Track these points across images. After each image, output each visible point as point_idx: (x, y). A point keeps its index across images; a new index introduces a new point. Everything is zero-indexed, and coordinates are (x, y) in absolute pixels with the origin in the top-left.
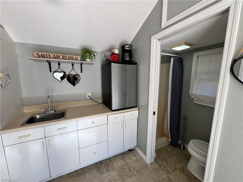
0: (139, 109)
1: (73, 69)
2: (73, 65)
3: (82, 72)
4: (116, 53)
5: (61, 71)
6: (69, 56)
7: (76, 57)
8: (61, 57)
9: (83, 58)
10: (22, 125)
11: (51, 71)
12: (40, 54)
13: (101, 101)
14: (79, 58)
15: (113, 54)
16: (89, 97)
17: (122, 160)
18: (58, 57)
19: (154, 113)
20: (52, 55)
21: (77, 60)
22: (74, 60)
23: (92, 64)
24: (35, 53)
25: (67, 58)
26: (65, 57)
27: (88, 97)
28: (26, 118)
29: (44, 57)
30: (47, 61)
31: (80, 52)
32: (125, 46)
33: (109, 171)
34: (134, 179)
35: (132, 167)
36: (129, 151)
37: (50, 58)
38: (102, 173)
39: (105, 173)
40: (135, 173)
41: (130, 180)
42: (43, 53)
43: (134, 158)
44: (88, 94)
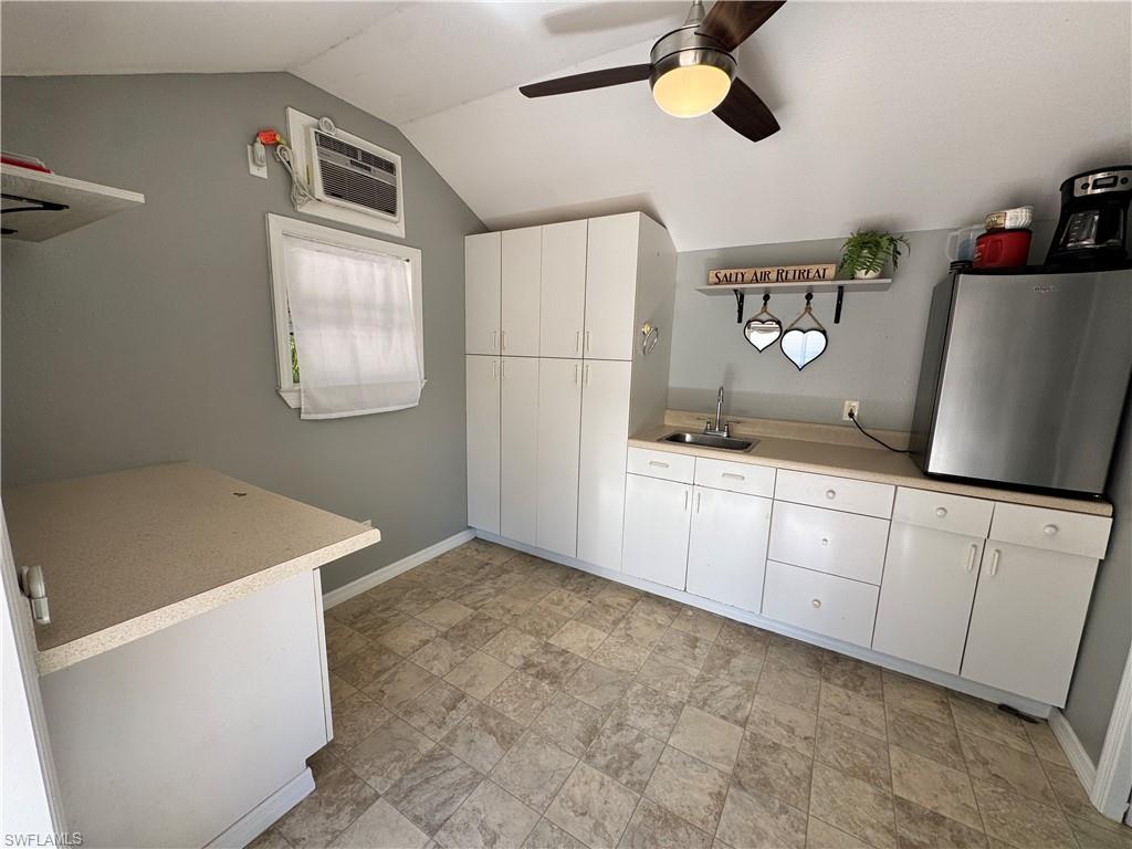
0: (1122, 511)
1: (808, 309)
2: (809, 297)
3: (837, 320)
4: (1008, 225)
5: (770, 318)
6: (798, 268)
7: (821, 267)
8: (773, 276)
9: (846, 268)
11: (740, 321)
12: (721, 276)
13: (901, 441)
14: (831, 271)
15: (995, 231)
16: (851, 415)
18: (765, 278)
20: (749, 274)
21: (823, 278)
22: (813, 279)
23: (885, 287)
24: (712, 274)
25: (790, 276)
26: (784, 274)
27: (846, 418)
29: (729, 281)
30: (736, 291)
31: (841, 251)
33: (855, 689)
34: (959, 778)
35: (973, 749)
36: (1004, 708)
37: (743, 282)
38: (827, 679)
39: (836, 685)
40: (978, 771)
41: (936, 767)
42: (728, 272)
43: (1014, 742)
44: (847, 403)
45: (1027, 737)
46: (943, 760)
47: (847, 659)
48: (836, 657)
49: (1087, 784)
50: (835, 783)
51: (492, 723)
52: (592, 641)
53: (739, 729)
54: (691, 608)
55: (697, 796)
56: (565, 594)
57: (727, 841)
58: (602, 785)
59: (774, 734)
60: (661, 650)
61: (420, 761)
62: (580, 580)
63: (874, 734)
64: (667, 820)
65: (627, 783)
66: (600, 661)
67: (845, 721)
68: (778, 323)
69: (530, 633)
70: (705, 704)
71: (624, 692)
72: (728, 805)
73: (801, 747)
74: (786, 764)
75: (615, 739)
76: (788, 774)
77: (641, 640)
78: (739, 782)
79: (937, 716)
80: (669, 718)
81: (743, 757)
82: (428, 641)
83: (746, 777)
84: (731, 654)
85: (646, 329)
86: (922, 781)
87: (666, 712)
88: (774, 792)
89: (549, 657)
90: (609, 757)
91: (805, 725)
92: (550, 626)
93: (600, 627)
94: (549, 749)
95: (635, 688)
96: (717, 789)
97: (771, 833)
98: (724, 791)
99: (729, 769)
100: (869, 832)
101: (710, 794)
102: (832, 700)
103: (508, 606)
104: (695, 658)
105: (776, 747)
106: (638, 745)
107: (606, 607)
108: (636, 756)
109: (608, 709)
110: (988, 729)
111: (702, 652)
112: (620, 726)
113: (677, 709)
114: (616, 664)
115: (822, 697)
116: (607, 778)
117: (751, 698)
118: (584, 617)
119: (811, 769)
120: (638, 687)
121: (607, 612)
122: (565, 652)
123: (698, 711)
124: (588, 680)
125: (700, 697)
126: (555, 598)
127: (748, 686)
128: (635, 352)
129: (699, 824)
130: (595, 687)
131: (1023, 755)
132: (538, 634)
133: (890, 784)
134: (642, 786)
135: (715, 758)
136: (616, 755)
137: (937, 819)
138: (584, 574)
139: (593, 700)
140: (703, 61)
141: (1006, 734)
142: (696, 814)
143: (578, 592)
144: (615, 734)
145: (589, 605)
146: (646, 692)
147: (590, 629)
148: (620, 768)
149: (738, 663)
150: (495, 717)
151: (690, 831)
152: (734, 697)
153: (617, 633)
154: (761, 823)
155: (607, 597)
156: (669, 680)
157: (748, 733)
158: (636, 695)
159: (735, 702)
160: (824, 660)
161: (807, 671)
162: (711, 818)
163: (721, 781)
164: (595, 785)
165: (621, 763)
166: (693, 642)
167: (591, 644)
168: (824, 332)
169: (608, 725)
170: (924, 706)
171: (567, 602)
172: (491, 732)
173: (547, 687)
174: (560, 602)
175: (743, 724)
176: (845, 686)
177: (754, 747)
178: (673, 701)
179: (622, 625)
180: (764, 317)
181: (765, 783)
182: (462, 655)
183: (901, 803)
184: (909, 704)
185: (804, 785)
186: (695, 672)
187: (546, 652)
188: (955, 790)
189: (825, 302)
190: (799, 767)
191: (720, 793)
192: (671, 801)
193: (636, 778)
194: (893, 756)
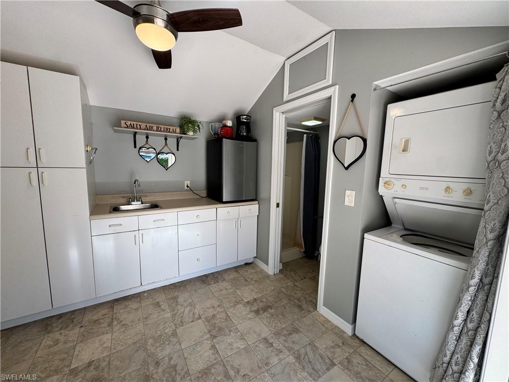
0: (260, 202)
1: (166, 144)
2: (166, 139)
3: (178, 150)
4: (228, 125)
5: (150, 147)
6: (166, 127)
7: (174, 128)
8: (155, 128)
9: (184, 131)
10: (111, 212)
11: (135, 147)
13: (204, 193)
14: (178, 130)
15: (225, 126)
16: (188, 186)
17: (236, 273)
18: (150, 129)
19: (278, 205)
20: (143, 126)
21: (175, 132)
22: (172, 133)
23: (194, 139)
24: (123, 122)
25: (162, 129)
26: (160, 128)
27: (186, 188)
29: (133, 127)
30: (133, 132)
32: (241, 117)
33: (218, 282)
34: (251, 287)
35: (248, 278)
36: (246, 264)
37: (140, 129)
38: (209, 284)
39: (213, 284)
40: (253, 282)
41: (246, 288)
42: (132, 123)
43: (253, 271)
44: (186, 182)
45: (253, 268)
46: (246, 285)
47: (209, 274)
48: (206, 276)
49: (266, 271)
50: (234, 312)
52: (105, 343)
53: (200, 321)
54: (144, 292)
55: (207, 354)
56: (57, 335)
57: (226, 356)
59: (211, 312)
60: (146, 318)
62: (60, 321)
63: (231, 290)
64: (205, 373)
65: (181, 378)
66: (119, 348)
67: (223, 292)
68: (155, 150)
69: (49, 376)
70: (182, 323)
71: (146, 350)
72: (217, 346)
73: (219, 309)
74: (220, 318)
75: (160, 370)
76: (223, 320)
77: (132, 322)
78: (214, 336)
79: (237, 276)
80: (175, 340)
81: (208, 328)
83: (214, 333)
84: (175, 299)
85: (89, 149)
86: (247, 294)
87: (171, 339)
88: (224, 329)
89: (81, 375)
91: (216, 303)
92: (63, 360)
93: (103, 333)
95: (149, 343)
96: (210, 346)
97: (233, 341)
98: (213, 344)
99: (208, 336)
100: (249, 316)
101: (210, 349)
102: (215, 289)
104: (164, 310)
105: (214, 316)
106: (172, 362)
107: (96, 322)
108: (175, 366)
109: (145, 363)
110: (247, 271)
111: (164, 306)
112: (157, 364)
113: (174, 334)
114: (130, 342)
115: (212, 290)
117: (195, 308)
118: (84, 338)
119: (226, 313)
120: (150, 341)
121: (100, 324)
122: (90, 364)
123: (182, 327)
124: (121, 362)
125: (179, 322)
126: (51, 343)
127: (191, 304)
129: (215, 362)
130: (128, 361)
131: (256, 273)
132: (56, 372)
133: (243, 300)
134: (188, 373)
135: (201, 337)
136: (167, 375)
137: (255, 300)
138: (60, 316)
139: (134, 367)
141: (250, 270)
142: (211, 360)
143: (67, 327)
144: (158, 369)
145: (82, 329)
146: (156, 340)
147: (97, 339)
148: (173, 378)
149: (180, 300)
151: (214, 367)
152: (189, 312)
153: (116, 329)
154: (229, 341)
155: (89, 317)
156: (161, 327)
157: (203, 319)
158: (152, 345)
159: (191, 313)
160: (204, 279)
161: (203, 286)
162: (216, 355)
163: (209, 342)
165: (172, 375)
166: (158, 305)
167: (105, 345)
168: (174, 154)
169: (151, 368)
170: (233, 275)
171: (62, 338)
174: (57, 342)
175: (200, 318)
176: (215, 283)
177: (209, 322)
178: (170, 333)
179: (115, 323)
180: (147, 146)
181: (220, 329)
183: (248, 303)
184: (231, 277)
185: (229, 319)
186: (169, 315)
187: (77, 375)
188: (253, 290)
189: (172, 142)
190: (223, 315)
191: (212, 346)
192: (201, 366)
193: (182, 373)
194: (238, 292)
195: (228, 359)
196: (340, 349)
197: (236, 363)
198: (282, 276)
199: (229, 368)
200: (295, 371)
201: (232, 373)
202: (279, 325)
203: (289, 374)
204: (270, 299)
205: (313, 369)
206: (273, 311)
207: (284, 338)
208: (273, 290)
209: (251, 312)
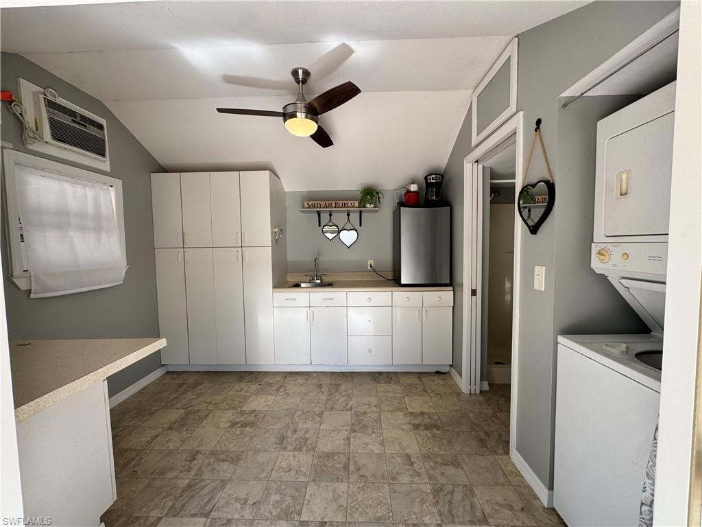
1: (349, 220)
2: (348, 215)
3: (361, 226)
4: (412, 190)
5: (333, 224)
6: (344, 202)
7: (352, 202)
8: (333, 205)
9: (362, 204)
10: (289, 287)
11: (320, 226)
12: (310, 204)
13: (390, 275)
14: (356, 204)
15: (409, 192)
16: (371, 266)
17: (417, 379)
18: (330, 206)
19: (474, 292)
20: (323, 204)
21: (353, 207)
22: (350, 207)
23: (377, 211)
24: (306, 203)
25: (341, 205)
26: (338, 205)
27: (369, 268)
28: (293, 284)
29: (314, 207)
30: (317, 211)
31: (359, 195)
33: (389, 383)
34: (427, 399)
35: (430, 388)
36: (438, 373)
37: (320, 207)
38: (379, 383)
39: (382, 383)
40: (432, 395)
41: (419, 398)
42: (313, 202)
43: (441, 382)
44: (369, 261)
45: (444, 379)
46: (422, 395)
47: (384, 373)
48: (380, 373)
49: (461, 386)
50: (389, 416)
51: (223, 456)
52: (268, 401)
53: (349, 412)
54: (315, 372)
55: (338, 442)
56: (243, 385)
57: (355, 452)
58: (294, 456)
59: (365, 408)
60: (305, 394)
61: (183, 491)
62: (250, 376)
63: (399, 395)
64: (328, 456)
65: (306, 451)
66: (275, 408)
67: (388, 394)
68: (337, 226)
69: (229, 409)
70: (332, 408)
71: (293, 417)
72: (352, 440)
73: (374, 409)
74: (370, 417)
75: (295, 436)
76: (372, 420)
77: (294, 393)
78: (354, 430)
79: (417, 382)
80: (318, 419)
81: (353, 421)
82: (158, 435)
83: (356, 428)
84: (338, 386)
85: (276, 230)
86: (417, 404)
87: (316, 417)
88: (368, 428)
89: (246, 416)
90: (294, 445)
91: (374, 401)
92: (240, 402)
93: (271, 394)
94: (262, 454)
95: (297, 414)
96: (346, 436)
97: (371, 442)
98: (349, 436)
99: (349, 428)
100: (403, 427)
101: (344, 439)
102: (382, 389)
103: (209, 401)
104: (322, 393)
105: (365, 413)
106: (307, 435)
107: (270, 385)
108: (307, 439)
109: (287, 426)
110: (433, 381)
111: (325, 389)
112: (295, 431)
113: (320, 415)
114: (285, 407)
115: (378, 390)
116: (296, 453)
117: (351, 399)
118: (258, 393)
119: (380, 415)
120: (299, 413)
121: (272, 386)
122: (254, 411)
123: (330, 412)
124: (272, 418)
125: (329, 407)
126: (238, 389)
127: (348, 396)
128: (272, 242)
129: (342, 451)
130: (276, 420)
131: (444, 385)
132: (234, 408)
133: (407, 409)
134: (314, 449)
135: (341, 426)
136: (297, 443)
137: (423, 414)
138: (251, 373)
139: (278, 426)
140: (306, 117)
141: (438, 380)
142: (340, 449)
143: (251, 382)
145: (260, 386)
146: (303, 413)
147: (266, 396)
148: (301, 447)
149: (342, 388)
150: (223, 453)
151: (339, 455)
152: (344, 401)
153: (280, 394)
154: (366, 440)
155: (268, 379)
156: (313, 405)
157: (353, 413)
158: (299, 416)
159: (345, 403)
160: (376, 376)
161: (371, 382)
162: (346, 447)
163: (347, 433)
164: (292, 458)
165: (301, 444)
166: (320, 386)
167: (268, 403)
168: (356, 231)
169: (289, 432)
170: (414, 380)
171: (246, 388)
172: (224, 461)
173: (250, 430)
174: (242, 389)
175: (350, 410)
176: (386, 382)
177: (357, 416)
178: (317, 412)
179: (282, 390)
180: (330, 224)
181: (364, 427)
182: (188, 434)
183: (411, 413)
184: (408, 382)
185: (379, 421)
186: (324, 398)
187: (243, 415)
188: (426, 403)
189: (355, 217)
190: (375, 416)
192: (328, 449)
193: (310, 447)
194: (406, 400)
195: (356, 455)
196: (510, 513)
197: (362, 462)
198: (481, 399)
199: (352, 462)
200: (423, 502)
201: (352, 468)
202: (437, 449)
203: (413, 500)
204: (444, 419)
205: (450, 511)
206: (438, 432)
207: (432, 464)
208: (456, 411)
209: (409, 423)
